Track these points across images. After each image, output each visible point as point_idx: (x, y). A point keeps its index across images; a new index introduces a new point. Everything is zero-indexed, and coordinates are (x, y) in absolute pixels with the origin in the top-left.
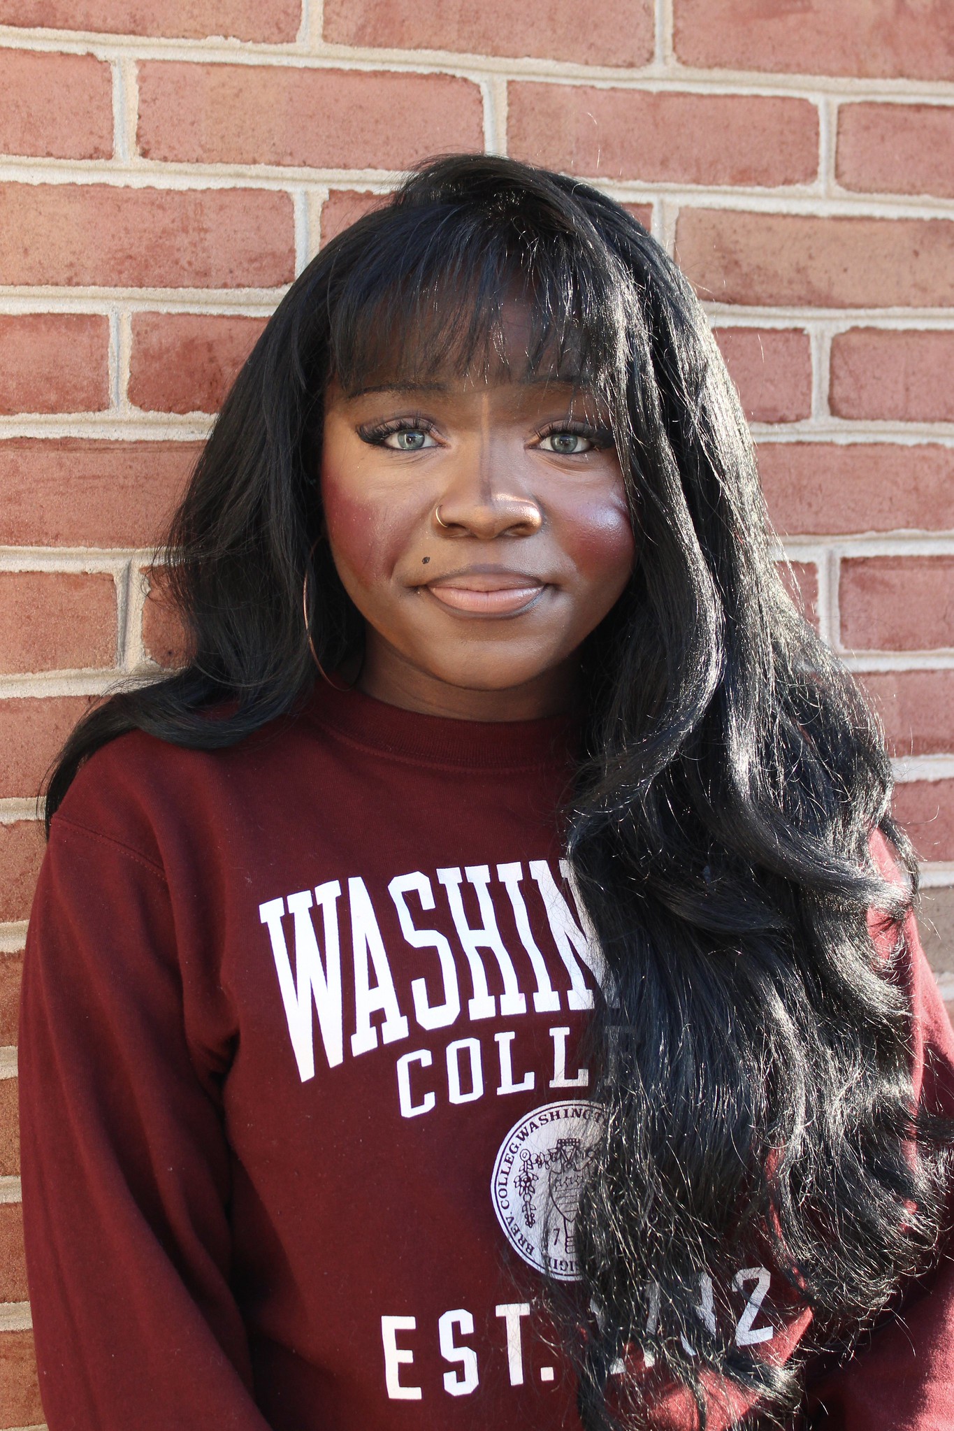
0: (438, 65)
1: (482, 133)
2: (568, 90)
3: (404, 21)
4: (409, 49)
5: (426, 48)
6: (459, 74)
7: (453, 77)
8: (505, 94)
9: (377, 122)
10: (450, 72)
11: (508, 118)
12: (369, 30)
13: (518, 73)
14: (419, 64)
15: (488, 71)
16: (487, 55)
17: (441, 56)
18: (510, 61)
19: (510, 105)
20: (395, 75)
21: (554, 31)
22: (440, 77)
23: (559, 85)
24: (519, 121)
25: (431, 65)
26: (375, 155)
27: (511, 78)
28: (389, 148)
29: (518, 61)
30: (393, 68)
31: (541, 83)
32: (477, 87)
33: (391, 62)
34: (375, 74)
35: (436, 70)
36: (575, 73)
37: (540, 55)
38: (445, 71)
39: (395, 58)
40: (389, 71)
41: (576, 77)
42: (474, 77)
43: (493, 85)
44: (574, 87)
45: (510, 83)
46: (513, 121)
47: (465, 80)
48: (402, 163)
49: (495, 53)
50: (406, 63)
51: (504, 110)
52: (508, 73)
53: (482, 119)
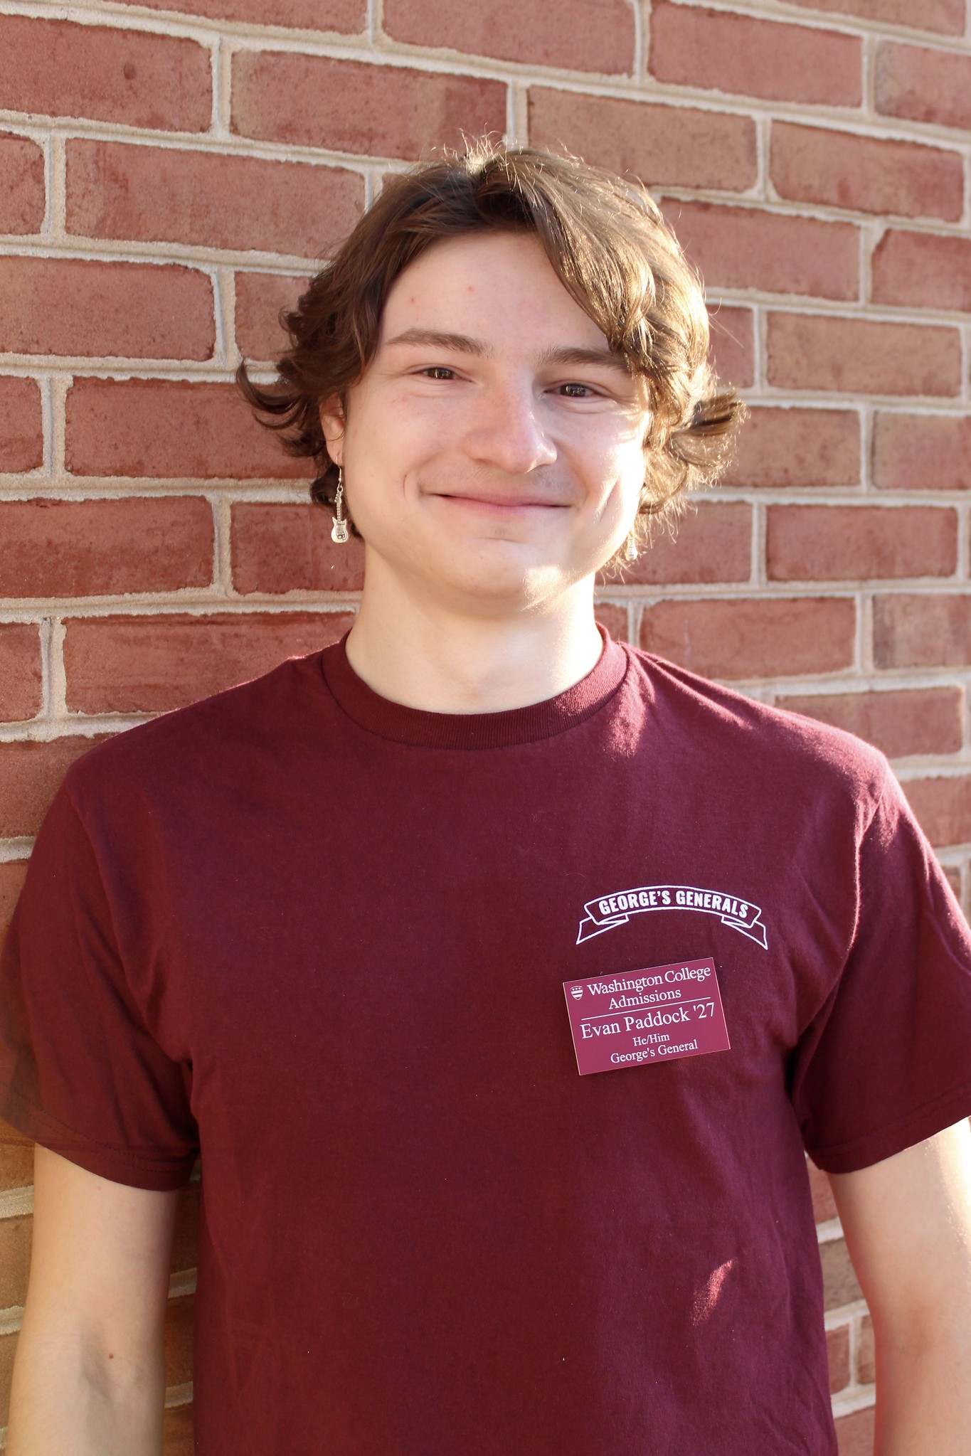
0: (172, 257)
1: (213, 322)
2: (289, 281)
3: (140, 214)
4: (146, 241)
5: (161, 240)
6: (190, 265)
7: (186, 268)
8: (233, 284)
9: (117, 311)
10: (183, 263)
11: (237, 308)
12: (109, 222)
13: (245, 265)
14: (154, 256)
15: (218, 262)
16: (217, 247)
17: (175, 248)
18: (238, 253)
19: (237, 295)
20: (134, 266)
21: (277, 226)
22: (174, 268)
23: (281, 277)
24: (247, 310)
25: (165, 256)
26: (115, 343)
27: (238, 269)
28: (128, 336)
29: (244, 253)
30: (131, 260)
31: (266, 275)
32: (208, 278)
33: (129, 253)
34: (115, 265)
35: (170, 261)
36: (296, 265)
37: (265, 248)
38: (178, 262)
39: (132, 250)
40: (127, 262)
41: (296, 269)
42: (205, 269)
43: (220, 275)
44: (295, 278)
45: (238, 274)
46: (241, 311)
47: (197, 271)
48: (141, 351)
49: (224, 245)
50: (143, 254)
51: (232, 300)
52: (236, 265)
53: (212, 308)
